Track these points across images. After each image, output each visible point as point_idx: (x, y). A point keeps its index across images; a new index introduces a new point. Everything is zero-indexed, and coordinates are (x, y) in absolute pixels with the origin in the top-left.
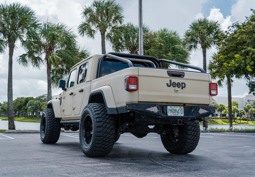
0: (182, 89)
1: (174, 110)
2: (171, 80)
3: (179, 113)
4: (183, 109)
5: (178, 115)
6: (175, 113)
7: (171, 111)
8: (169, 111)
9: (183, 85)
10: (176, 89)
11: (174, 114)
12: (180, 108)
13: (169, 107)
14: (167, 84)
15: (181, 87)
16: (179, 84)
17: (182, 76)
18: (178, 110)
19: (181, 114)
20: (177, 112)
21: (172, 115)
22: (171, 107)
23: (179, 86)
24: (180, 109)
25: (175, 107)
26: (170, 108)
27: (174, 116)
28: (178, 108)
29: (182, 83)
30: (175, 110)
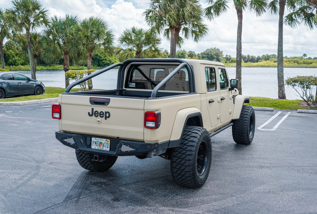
0: (106, 119)
1: (99, 143)
2: (93, 108)
3: (105, 147)
4: (109, 143)
5: (103, 148)
6: (101, 147)
7: (96, 143)
8: (93, 143)
9: (107, 115)
10: (98, 120)
11: (99, 147)
12: (106, 140)
13: (93, 139)
14: (89, 113)
15: (104, 116)
16: (102, 113)
17: (106, 104)
18: (104, 143)
19: (106, 148)
20: (102, 146)
21: (97, 148)
22: (96, 139)
23: (102, 116)
24: (106, 142)
25: (100, 140)
26: (95, 141)
27: (98, 149)
28: (104, 141)
29: (106, 113)
30: (101, 143)
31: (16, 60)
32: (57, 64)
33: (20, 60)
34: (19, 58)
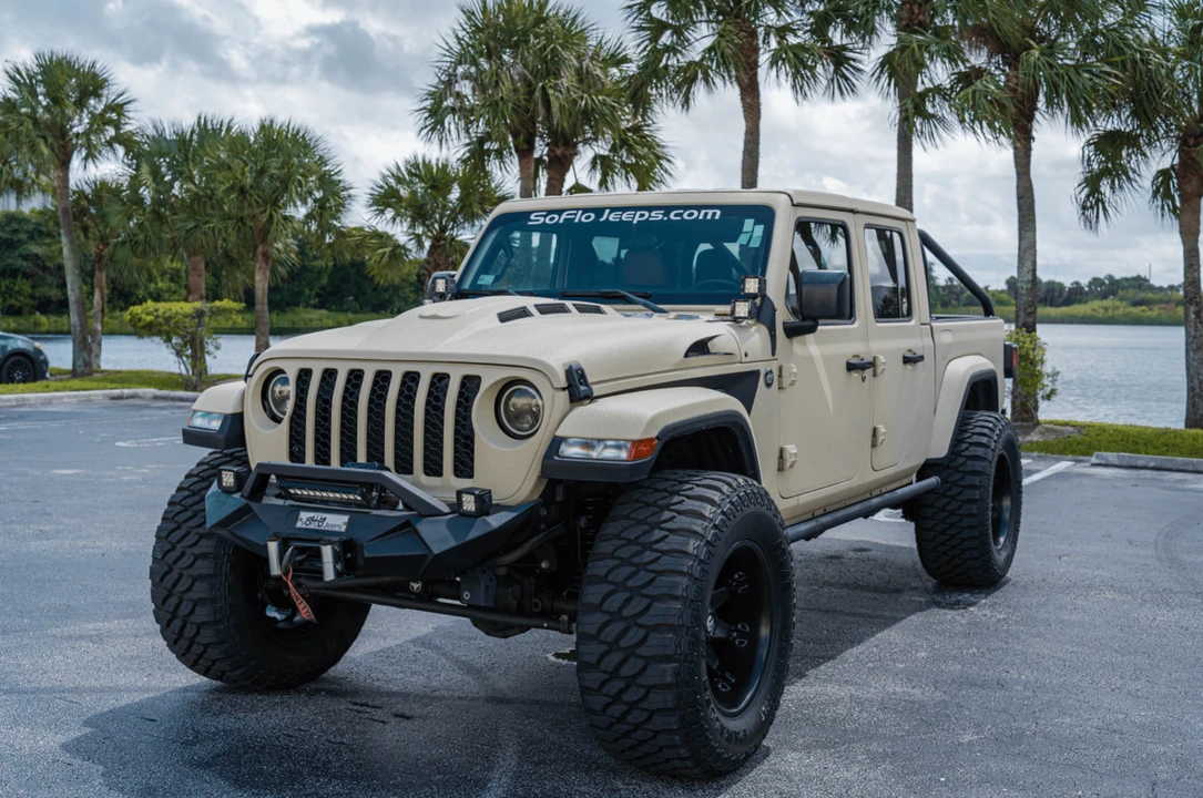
31: (161, 290)
32: (307, 305)
33: (175, 292)
34: (172, 285)
